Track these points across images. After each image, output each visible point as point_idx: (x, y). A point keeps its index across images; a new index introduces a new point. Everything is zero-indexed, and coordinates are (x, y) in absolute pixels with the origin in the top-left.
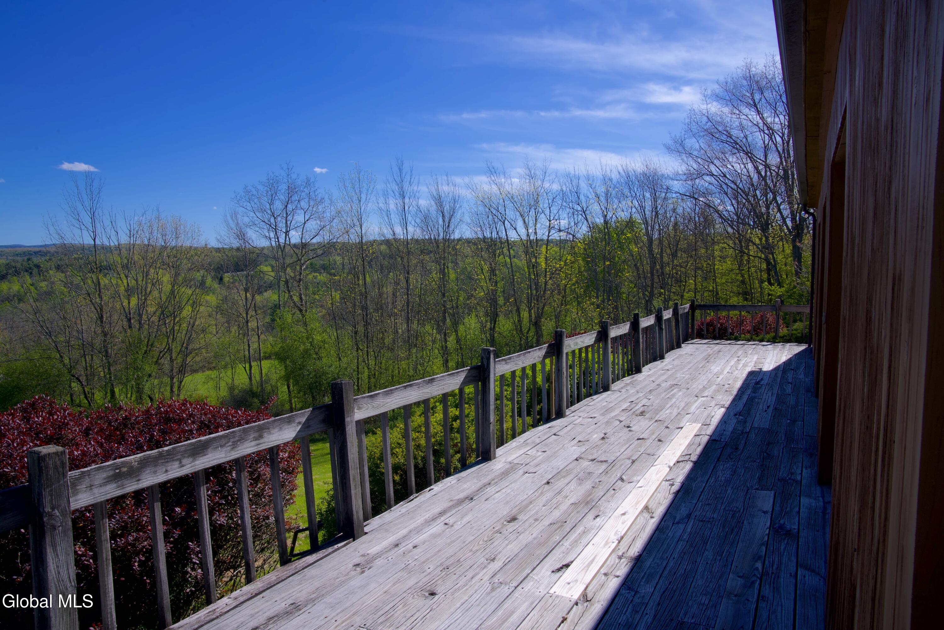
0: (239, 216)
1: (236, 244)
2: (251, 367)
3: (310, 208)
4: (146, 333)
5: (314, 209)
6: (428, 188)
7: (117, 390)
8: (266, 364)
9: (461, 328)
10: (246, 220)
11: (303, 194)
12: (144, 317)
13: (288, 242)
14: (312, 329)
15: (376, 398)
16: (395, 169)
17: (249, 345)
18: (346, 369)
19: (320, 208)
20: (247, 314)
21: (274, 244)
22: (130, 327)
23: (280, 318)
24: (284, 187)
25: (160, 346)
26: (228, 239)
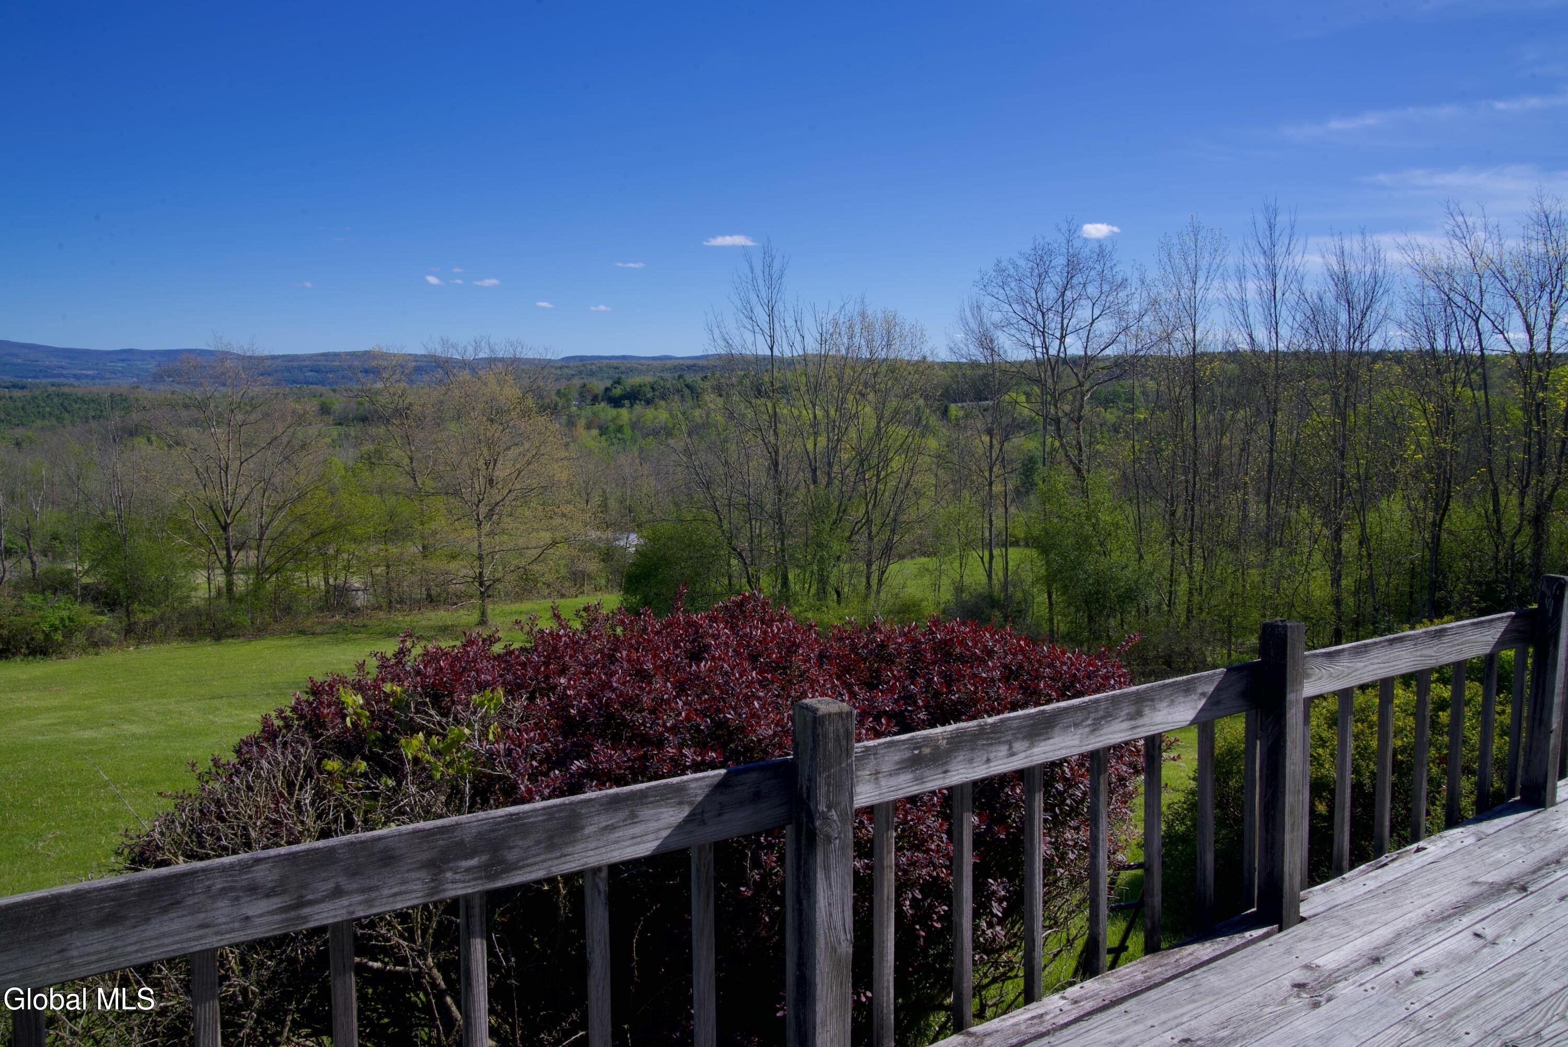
0: (984, 310)
1: (978, 355)
2: (991, 557)
3: (1103, 297)
4: (836, 491)
5: (1111, 298)
6: (1324, 257)
7: (791, 577)
8: (1014, 554)
9: (1372, 517)
10: (997, 317)
11: (1093, 273)
12: (836, 468)
13: (1062, 355)
14: (1097, 503)
15: (1337, 658)
16: (1262, 225)
17: (991, 522)
18: (1151, 574)
19: (1122, 294)
20: (991, 470)
21: (1039, 355)
22: (815, 482)
23: (1044, 481)
24: (1060, 261)
25: (857, 512)
26: (965, 349)
